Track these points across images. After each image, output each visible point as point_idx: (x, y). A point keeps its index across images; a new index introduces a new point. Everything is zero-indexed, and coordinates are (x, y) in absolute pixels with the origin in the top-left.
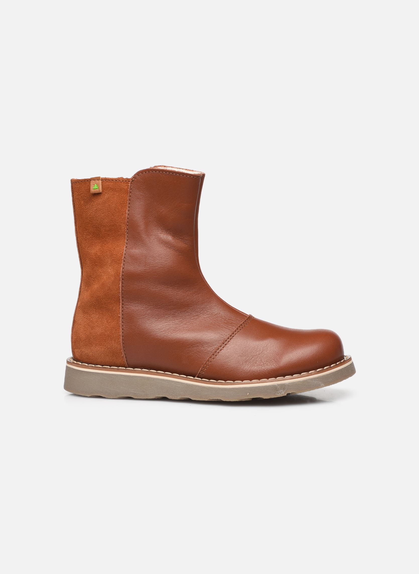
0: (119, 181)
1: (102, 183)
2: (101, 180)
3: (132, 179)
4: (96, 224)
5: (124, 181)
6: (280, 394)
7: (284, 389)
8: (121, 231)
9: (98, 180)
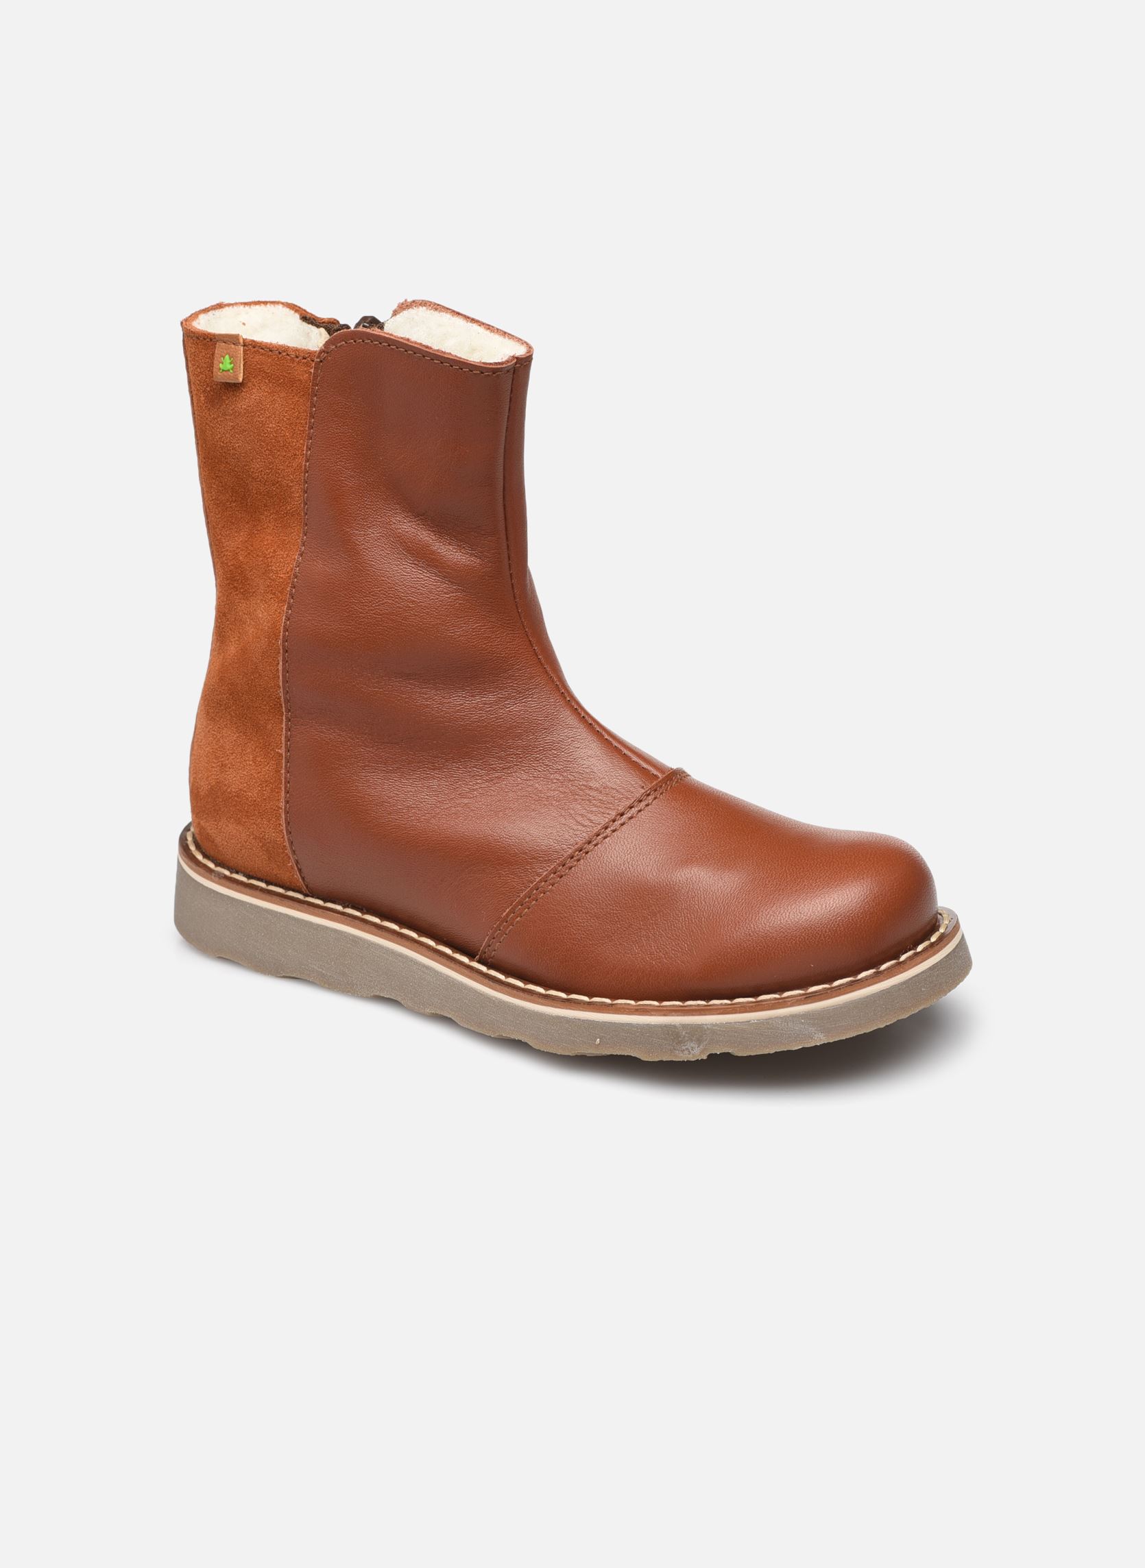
0: (288, 355)
1: (244, 351)
2: (244, 346)
3: (321, 352)
4: (236, 469)
5: (300, 358)
6: (686, 1052)
7: (699, 1041)
8: (293, 503)
9: (234, 344)
